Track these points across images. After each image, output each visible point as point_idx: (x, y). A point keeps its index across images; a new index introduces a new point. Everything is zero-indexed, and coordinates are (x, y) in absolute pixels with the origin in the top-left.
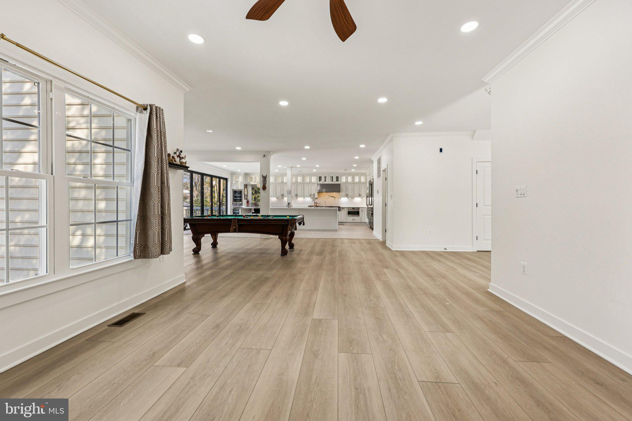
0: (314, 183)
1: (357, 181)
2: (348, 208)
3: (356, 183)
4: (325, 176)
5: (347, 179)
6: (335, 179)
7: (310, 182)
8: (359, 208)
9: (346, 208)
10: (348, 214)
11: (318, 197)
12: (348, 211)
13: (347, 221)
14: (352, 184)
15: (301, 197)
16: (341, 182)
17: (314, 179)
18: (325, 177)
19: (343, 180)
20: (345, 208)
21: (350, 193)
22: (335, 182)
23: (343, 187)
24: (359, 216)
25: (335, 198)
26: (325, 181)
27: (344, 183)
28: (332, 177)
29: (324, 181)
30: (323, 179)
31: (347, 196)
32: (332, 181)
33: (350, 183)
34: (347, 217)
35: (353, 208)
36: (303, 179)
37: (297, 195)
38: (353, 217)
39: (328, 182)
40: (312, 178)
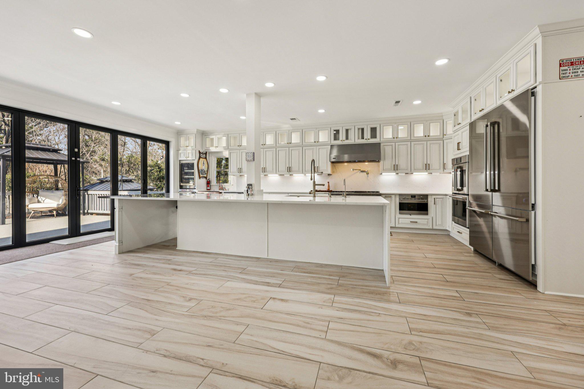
0: (324, 144)
1: (421, 134)
2: (400, 195)
3: (419, 140)
4: (347, 128)
5: (395, 131)
6: (368, 134)
7: (317, 142)
8: (426, 196)
9: (395, 195)
10: (401, 209)
11: (333, 172)
12: (400, 203)
13: (397, 226)
14: (409, 143)
15: (298, 172)
16: (381, 140)
17: (324, 137)
18: (347, 131)
19: (387, 133)
20: (393, 196)
21: (402, 163)
22: (368, 139)
23: (387, 150)
24: (427, 214)
25: (368, 174)
26: (347, 138)
27: (388, 141)
28: (363, 130)
29: (344, 138)
30: (342, 135)
31: (396, 168)
32: (363, 138)
33: (403, 140)
34: (398, 215)
35: (413, 196)
36: (302, 138)
37: (289, 170)
38: (413, 216)
39: (354, 139)
40: (321, 134)
